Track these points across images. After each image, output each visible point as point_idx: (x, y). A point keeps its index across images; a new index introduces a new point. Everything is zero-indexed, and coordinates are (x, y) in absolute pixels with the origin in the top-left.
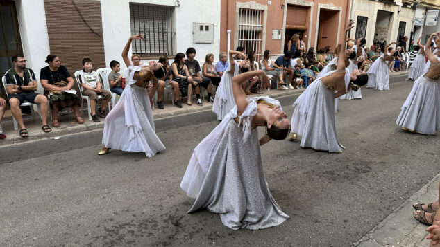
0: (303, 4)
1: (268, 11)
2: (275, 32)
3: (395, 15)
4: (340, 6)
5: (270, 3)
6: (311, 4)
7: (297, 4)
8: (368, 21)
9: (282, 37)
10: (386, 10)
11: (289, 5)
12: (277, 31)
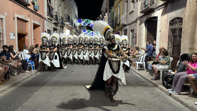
0: (25, 19)
1: (6, 19)
2: (12, 34)
3: (58, 30)
4: (40, 23)
5: (6, 14)
6: (28, 20)
7: (22, 18)
8: (51, 32)
9: (16, 38)
10: (56, 28)
11: (18, 18)
12: (13, 34)
